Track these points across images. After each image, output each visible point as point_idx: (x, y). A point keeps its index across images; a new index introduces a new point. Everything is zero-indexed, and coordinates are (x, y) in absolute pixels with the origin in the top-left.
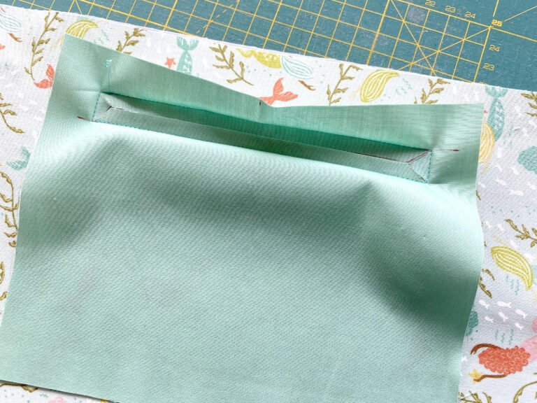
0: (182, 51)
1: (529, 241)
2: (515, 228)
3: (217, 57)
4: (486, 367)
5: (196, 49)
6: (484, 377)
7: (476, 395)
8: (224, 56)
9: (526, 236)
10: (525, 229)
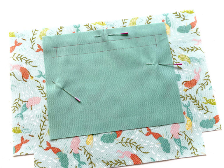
0: (76, 29)
1: (187, 51)
2: (182, 49)
3: (87, 28)
4: (187, 87)
5: (80, 27)
6: (187, 90)
7: (187, 95)
8: (89, 27)
9: (185, 50)
10: (185, 49)
